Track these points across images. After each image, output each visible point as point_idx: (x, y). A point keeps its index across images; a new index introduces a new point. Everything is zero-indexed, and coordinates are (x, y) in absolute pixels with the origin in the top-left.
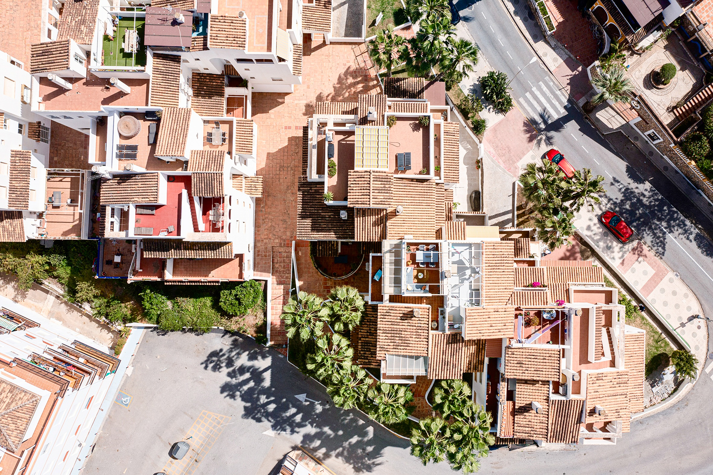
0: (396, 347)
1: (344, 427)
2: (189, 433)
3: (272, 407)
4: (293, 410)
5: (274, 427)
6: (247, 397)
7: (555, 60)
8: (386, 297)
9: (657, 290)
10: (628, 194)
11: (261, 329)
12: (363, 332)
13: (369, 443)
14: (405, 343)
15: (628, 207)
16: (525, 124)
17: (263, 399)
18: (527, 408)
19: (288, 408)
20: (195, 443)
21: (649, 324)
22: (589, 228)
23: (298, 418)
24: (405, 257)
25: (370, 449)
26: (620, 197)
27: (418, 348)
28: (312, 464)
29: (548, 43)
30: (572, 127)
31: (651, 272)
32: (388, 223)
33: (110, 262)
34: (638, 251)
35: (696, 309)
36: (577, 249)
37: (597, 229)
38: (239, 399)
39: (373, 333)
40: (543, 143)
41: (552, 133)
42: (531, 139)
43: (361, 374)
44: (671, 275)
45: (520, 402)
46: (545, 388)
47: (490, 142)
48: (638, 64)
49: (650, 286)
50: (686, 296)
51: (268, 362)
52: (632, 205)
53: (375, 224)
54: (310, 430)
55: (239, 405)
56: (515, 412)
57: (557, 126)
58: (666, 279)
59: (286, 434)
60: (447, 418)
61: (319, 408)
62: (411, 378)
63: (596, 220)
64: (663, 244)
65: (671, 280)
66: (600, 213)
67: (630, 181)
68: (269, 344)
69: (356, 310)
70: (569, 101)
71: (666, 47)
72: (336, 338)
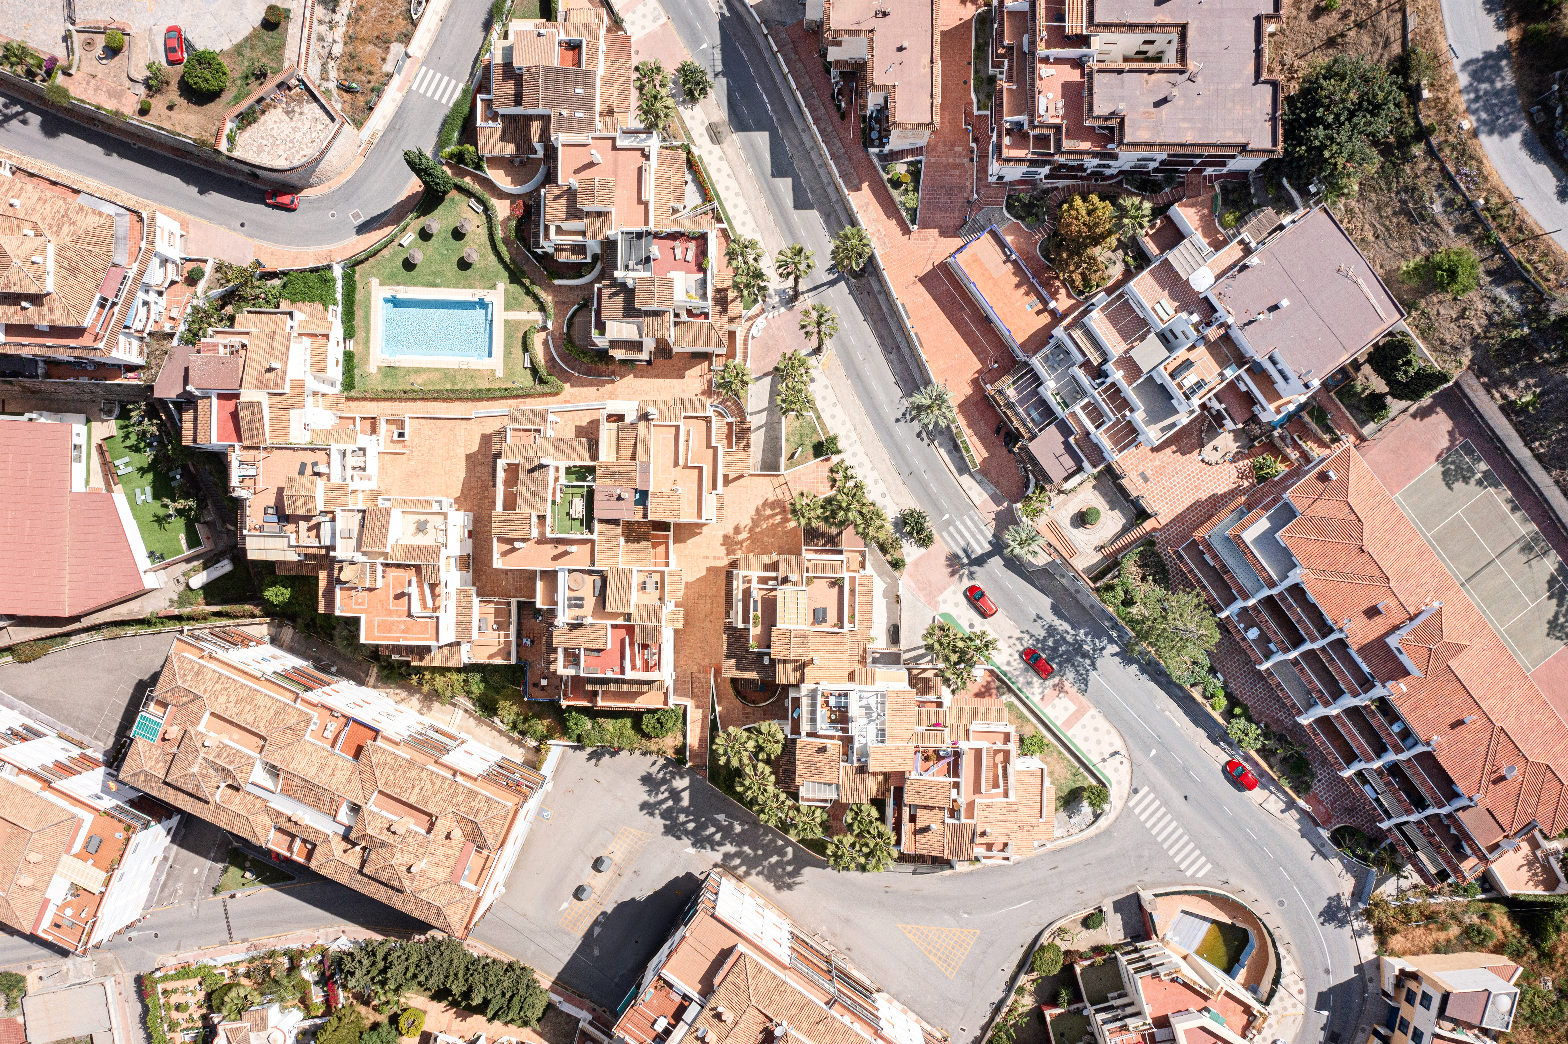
0: (812, 775)
1: (763, 847)
2: (611, 848)
3: (691, 826)
4: (712, 830)
5: (694, 845)
6: (665, 815)
7: (980, 495)
8: (804, 733)
9: (1077, 726)
10: (1051, 631)
11: (681, 751)
12: (784, 760)
13: (789, 863)
14: (820, 772)
15: (1050, 643)
16: (947, 559)
17: (682, 818)
18: (926, 829)
19: (707, 828)
20: (618, 857)
21: (1066, 758)
22: (1008, 663)
23: (718, 837)
24: (820, 700)
25: (790, 868)
26: (1043, 633)
27: (830, 777)
28: (734, 881)
29: (971, 475)
30: (996, 562)
31: (1073, 708)
32: (806, 670)
33: (536, 685)
34: (1059, 688)
35: (1119, 745)
36: (993, 685)
37: (1017, 664)
38: (658, 817)
39: (792, 762)
40: (965, 578)
41: (975, 568)
42: (953, 574)
43: (783, 796)
44: (1093, 711)
45: (920, 824)
46: (941, 813)
47: (910, 576)
48: (1065, 503)
49: (1071, 721)
50: (1108, 732)
51: (686, 782)
52: (1055, 642)
53: (794, 670)
54: (730, 848)
55: (659, 823)
56: (916, 832)
57: (980, 561)
58: (1087, 716)
59: (708, 852)
60: (857, 836)
61: (738, 829)
62: (826, 801)
63: (1017, 656)
64: (1086, 682)
65: (1093, 717)
66: (1021, 649)
67: (1055, 618)
68: (689, 765)
69: (777, 742)
70: (994, 536)
71: (1094, 487)
72: (761, 765)
